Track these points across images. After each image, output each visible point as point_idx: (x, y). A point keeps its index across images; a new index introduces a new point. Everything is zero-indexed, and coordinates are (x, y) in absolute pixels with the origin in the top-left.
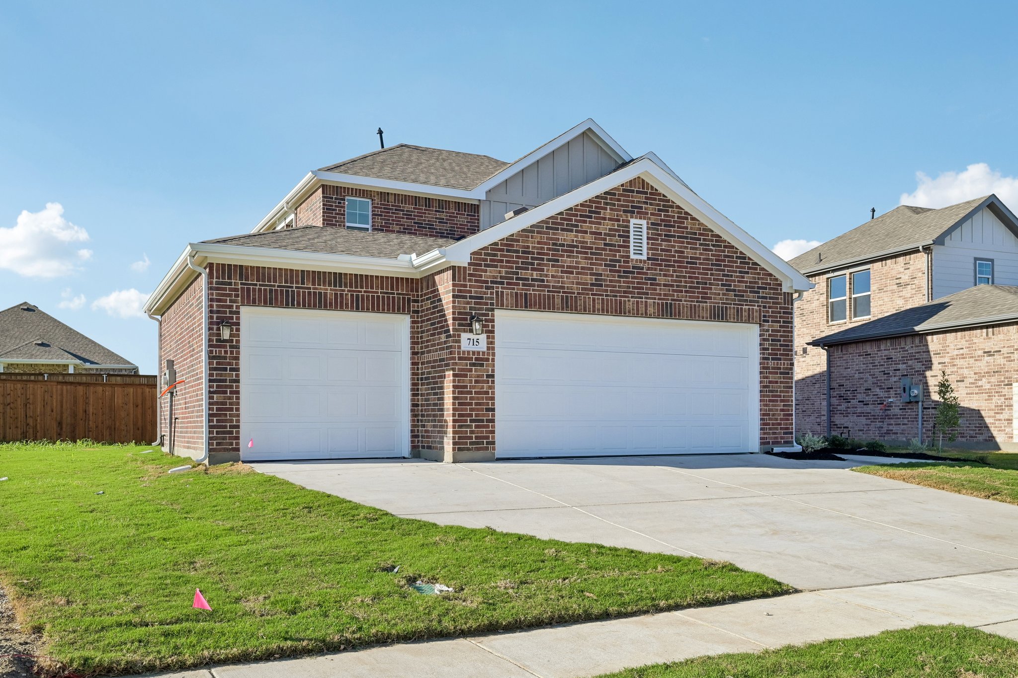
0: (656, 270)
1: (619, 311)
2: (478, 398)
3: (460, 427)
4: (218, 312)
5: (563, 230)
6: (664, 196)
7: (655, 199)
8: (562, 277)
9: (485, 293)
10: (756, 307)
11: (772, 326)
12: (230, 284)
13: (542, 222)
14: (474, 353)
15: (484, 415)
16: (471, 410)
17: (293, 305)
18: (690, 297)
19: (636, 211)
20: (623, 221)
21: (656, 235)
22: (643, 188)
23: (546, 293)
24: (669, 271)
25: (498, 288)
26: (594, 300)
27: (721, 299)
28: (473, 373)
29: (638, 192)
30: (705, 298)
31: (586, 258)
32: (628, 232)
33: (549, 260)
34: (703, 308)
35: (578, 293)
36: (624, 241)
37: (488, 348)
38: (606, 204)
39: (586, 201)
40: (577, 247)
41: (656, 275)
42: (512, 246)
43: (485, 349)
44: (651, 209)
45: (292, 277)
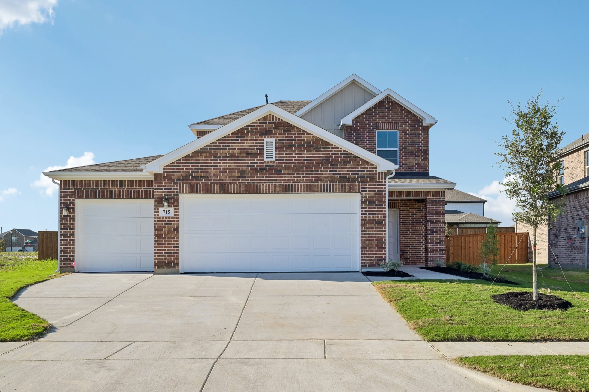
0: (282, 166)
1: (257, 191)
2: (169, 241)
3: (158, 256)
4: (64, 203)
5: (220, 149)
6: (287, 123)
7: (282, 126)
8: (219, 175)
9: (173, 186)
10: (356, 183)
11: (369, 194)
12: (69, 189)
13: (207, 146)
14: (166, 218)
15: (172, 250)
16: (165, 247)
17: (99, 197)
18: (306, 180)
19: (269, 133)
20: (259, 140)
21: (282, 146)
22: (273, 120)
23: (210, 184)
24: (291, 166)
25: (181, 183)
26: (240, 186)
27: (329, 180)
28: (166, 228)
29: (269, 123)
30: (317, 179)
31: (235, 163)
32: (263, 146)
33: (211, 166)
34: (315, 186)
35: (229, 183)
36: (260, 152)
37: (175, 215)
38: (249, 132)
39: (235, 132)
40: (229, 157)
41: (282, 169)
42: (189, 160)
43: (173, 216)
44: (278, 131)
45: (98, 184)
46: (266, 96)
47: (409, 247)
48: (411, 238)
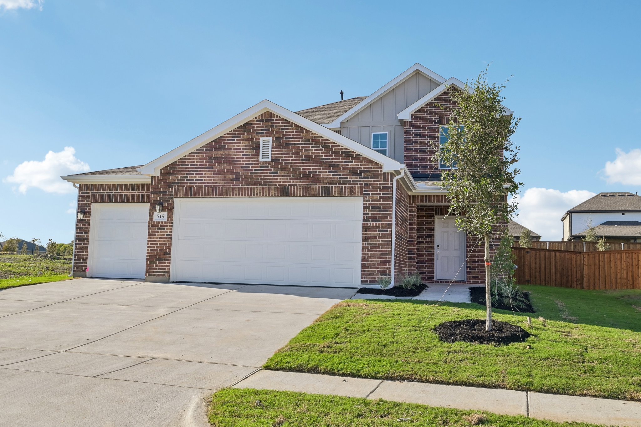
0: (277, 167)
1: (251, 194)
2: (161, 247)
3: (150, 263)
4: (81, 206)
5: (215, 150)
6: (285, 120)
7: (279, 123)
8: (214, 177)
9: (168, 190)
10: (358, 185)
11: (373, 197)
12: (87, 193)
13: (203, 147)
14: (159, 222)
15: (163, 257)
16: (157, 253)
17: (112, 201)
18: (303, 182)
19: (265, 132)
20: (256, 139)
21: (279, 145)
22: (271, 117)
23: (204, 187)
24: (287, 166)
25: (176, 186)
26: (233, 189)
27: (328, 181)
28: (159, 233)
29: (266, 120)
30: (315, 182)
31: (230, 164)
32: (259, 145)
33: (206, 168)
34: (313, 188)
35: (223, 186)
36: (256, 152)
37: (168, 220)
38: (245, 131)
39: (231, 131)
40: (224, 158)
41: (278, 170)
42: (185, 162)
43: (166, 220)
44: (276, 129)
45: (113, 187)
46: (342, 93)
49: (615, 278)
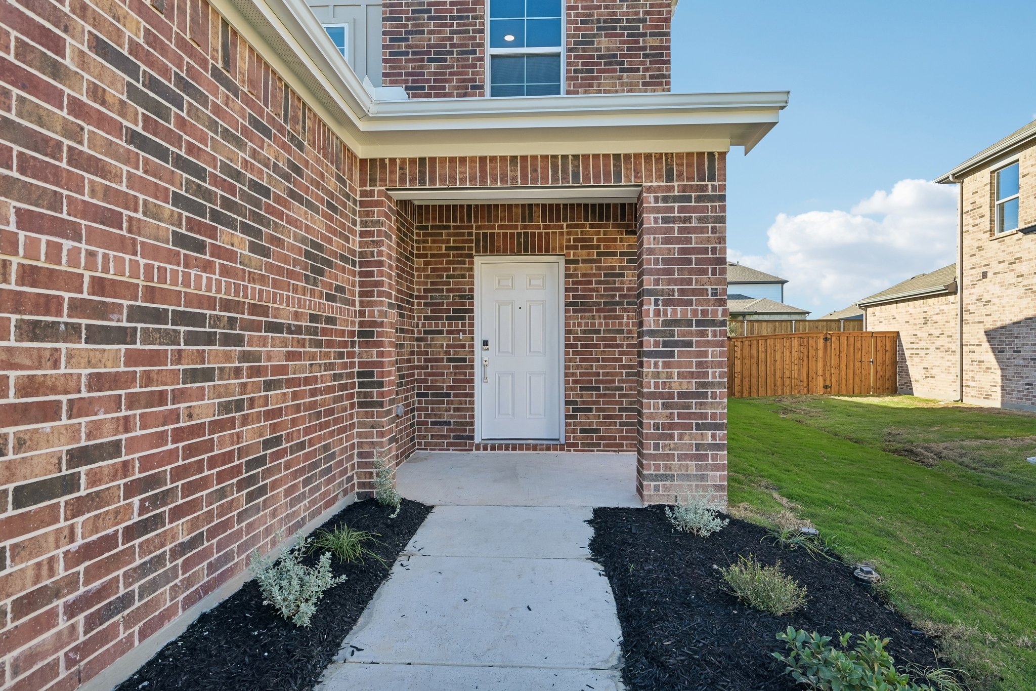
47: (598, 389)
48: (604, 360)
49: (782, 378)
